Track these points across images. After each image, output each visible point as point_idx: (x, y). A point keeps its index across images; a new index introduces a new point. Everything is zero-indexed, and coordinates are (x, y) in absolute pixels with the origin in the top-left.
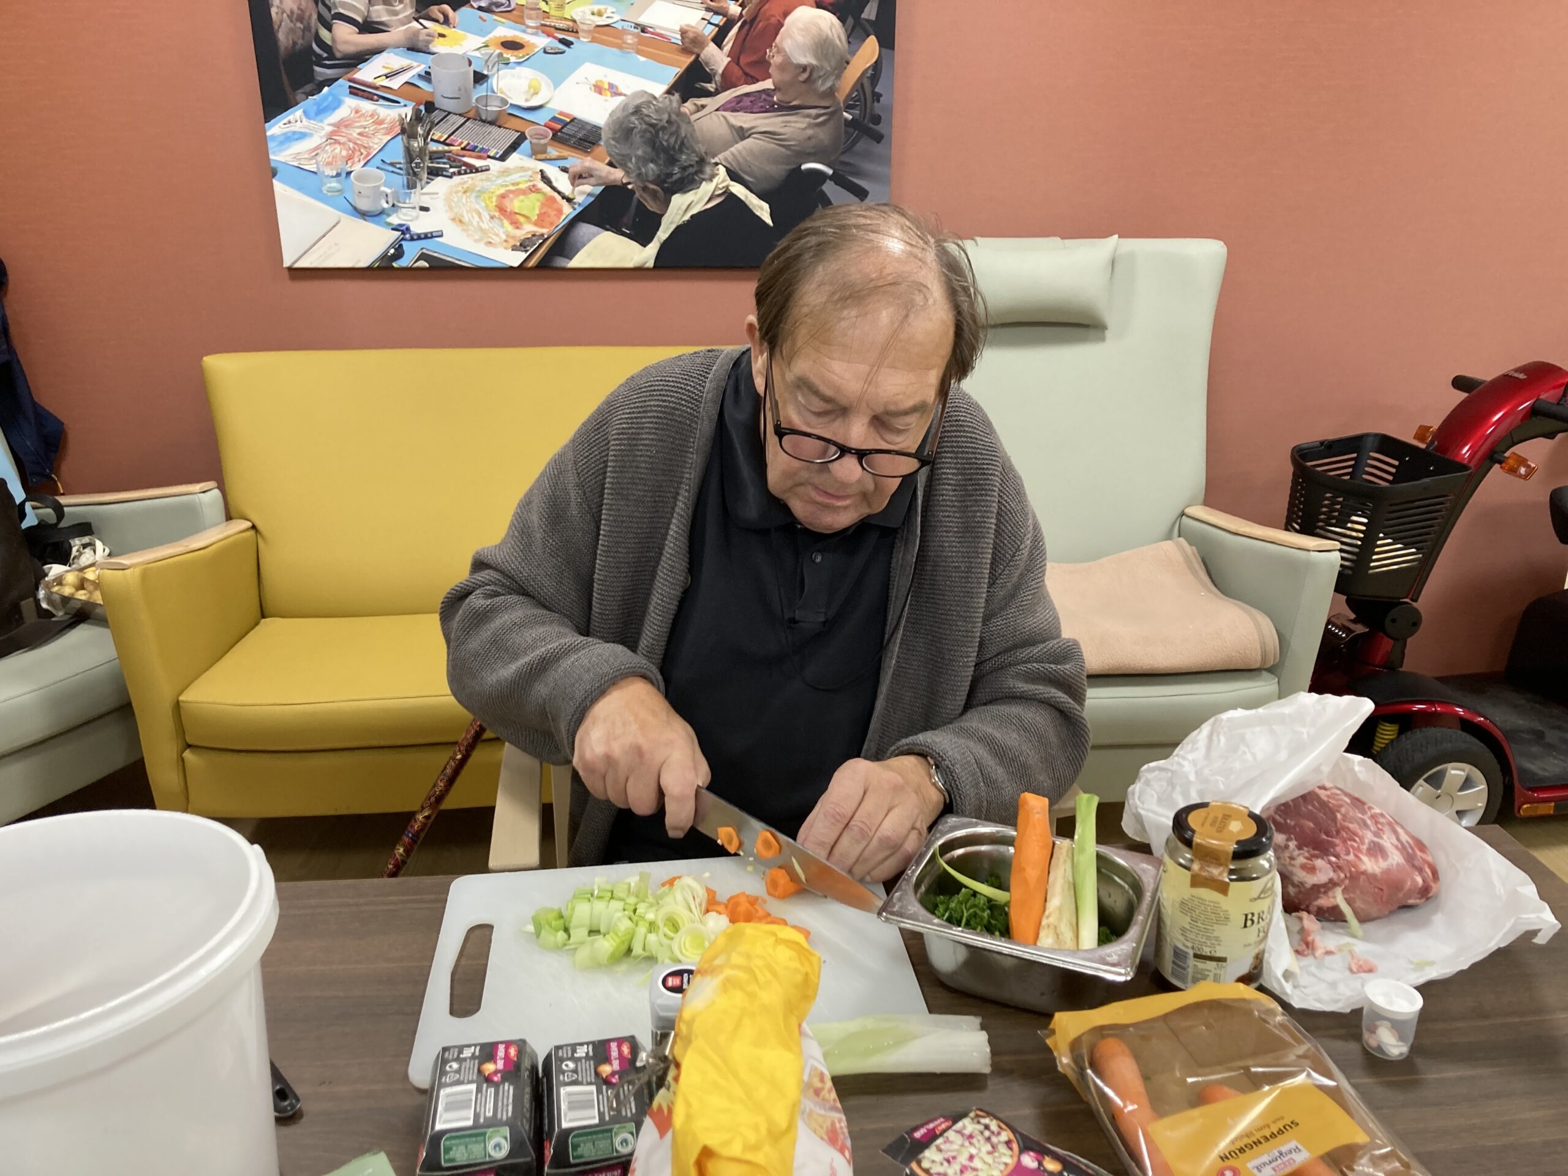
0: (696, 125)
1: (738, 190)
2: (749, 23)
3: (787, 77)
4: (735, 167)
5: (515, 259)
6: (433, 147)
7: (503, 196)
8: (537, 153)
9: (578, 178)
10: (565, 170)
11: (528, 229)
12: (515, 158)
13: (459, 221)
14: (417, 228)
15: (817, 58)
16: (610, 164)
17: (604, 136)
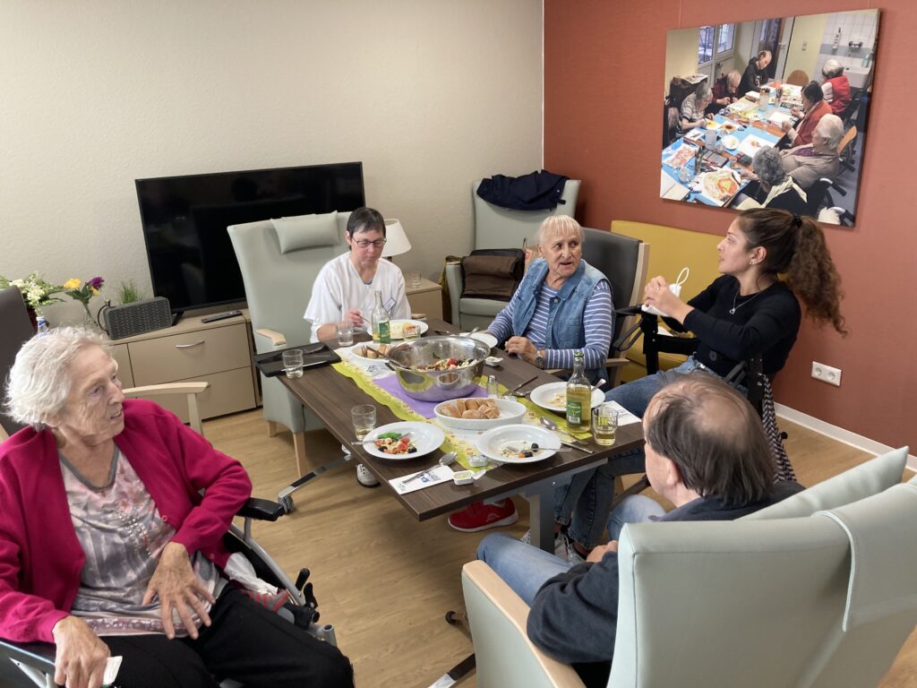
0: (784, 160)
1: (796, 187)
2: (807, 120)
3: (818, 142)
4: (796, 178)
5: (720, 204)
6: (703, 161)
7: (720, 181)
8: (732, 166)
9: (743, 176)
10: (739, 173)
11: (726, 193)
12: (725, 167)
13: (707, 188)
14: (695, 189)
15: (831, 134)
16: (754, 172)
17: (753, 161)
